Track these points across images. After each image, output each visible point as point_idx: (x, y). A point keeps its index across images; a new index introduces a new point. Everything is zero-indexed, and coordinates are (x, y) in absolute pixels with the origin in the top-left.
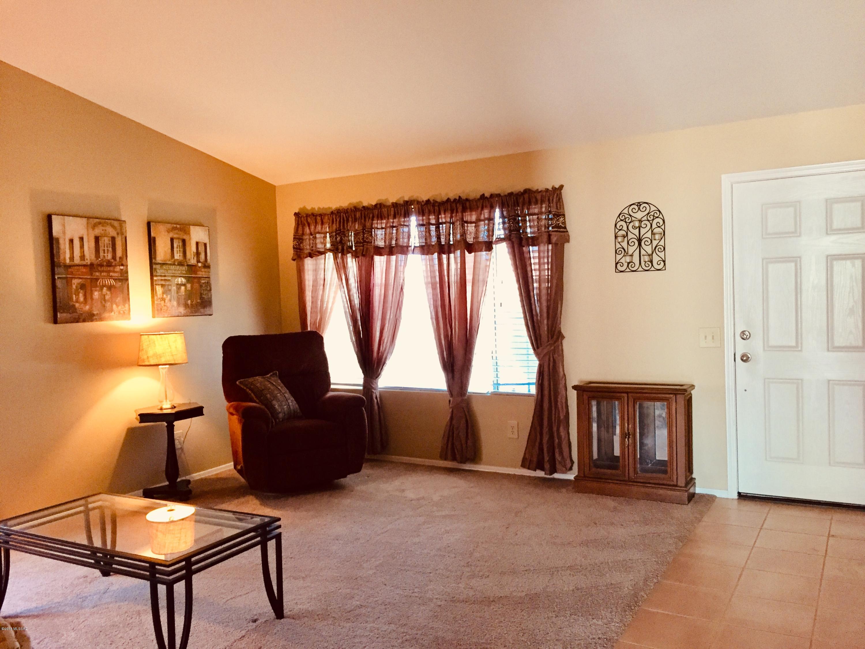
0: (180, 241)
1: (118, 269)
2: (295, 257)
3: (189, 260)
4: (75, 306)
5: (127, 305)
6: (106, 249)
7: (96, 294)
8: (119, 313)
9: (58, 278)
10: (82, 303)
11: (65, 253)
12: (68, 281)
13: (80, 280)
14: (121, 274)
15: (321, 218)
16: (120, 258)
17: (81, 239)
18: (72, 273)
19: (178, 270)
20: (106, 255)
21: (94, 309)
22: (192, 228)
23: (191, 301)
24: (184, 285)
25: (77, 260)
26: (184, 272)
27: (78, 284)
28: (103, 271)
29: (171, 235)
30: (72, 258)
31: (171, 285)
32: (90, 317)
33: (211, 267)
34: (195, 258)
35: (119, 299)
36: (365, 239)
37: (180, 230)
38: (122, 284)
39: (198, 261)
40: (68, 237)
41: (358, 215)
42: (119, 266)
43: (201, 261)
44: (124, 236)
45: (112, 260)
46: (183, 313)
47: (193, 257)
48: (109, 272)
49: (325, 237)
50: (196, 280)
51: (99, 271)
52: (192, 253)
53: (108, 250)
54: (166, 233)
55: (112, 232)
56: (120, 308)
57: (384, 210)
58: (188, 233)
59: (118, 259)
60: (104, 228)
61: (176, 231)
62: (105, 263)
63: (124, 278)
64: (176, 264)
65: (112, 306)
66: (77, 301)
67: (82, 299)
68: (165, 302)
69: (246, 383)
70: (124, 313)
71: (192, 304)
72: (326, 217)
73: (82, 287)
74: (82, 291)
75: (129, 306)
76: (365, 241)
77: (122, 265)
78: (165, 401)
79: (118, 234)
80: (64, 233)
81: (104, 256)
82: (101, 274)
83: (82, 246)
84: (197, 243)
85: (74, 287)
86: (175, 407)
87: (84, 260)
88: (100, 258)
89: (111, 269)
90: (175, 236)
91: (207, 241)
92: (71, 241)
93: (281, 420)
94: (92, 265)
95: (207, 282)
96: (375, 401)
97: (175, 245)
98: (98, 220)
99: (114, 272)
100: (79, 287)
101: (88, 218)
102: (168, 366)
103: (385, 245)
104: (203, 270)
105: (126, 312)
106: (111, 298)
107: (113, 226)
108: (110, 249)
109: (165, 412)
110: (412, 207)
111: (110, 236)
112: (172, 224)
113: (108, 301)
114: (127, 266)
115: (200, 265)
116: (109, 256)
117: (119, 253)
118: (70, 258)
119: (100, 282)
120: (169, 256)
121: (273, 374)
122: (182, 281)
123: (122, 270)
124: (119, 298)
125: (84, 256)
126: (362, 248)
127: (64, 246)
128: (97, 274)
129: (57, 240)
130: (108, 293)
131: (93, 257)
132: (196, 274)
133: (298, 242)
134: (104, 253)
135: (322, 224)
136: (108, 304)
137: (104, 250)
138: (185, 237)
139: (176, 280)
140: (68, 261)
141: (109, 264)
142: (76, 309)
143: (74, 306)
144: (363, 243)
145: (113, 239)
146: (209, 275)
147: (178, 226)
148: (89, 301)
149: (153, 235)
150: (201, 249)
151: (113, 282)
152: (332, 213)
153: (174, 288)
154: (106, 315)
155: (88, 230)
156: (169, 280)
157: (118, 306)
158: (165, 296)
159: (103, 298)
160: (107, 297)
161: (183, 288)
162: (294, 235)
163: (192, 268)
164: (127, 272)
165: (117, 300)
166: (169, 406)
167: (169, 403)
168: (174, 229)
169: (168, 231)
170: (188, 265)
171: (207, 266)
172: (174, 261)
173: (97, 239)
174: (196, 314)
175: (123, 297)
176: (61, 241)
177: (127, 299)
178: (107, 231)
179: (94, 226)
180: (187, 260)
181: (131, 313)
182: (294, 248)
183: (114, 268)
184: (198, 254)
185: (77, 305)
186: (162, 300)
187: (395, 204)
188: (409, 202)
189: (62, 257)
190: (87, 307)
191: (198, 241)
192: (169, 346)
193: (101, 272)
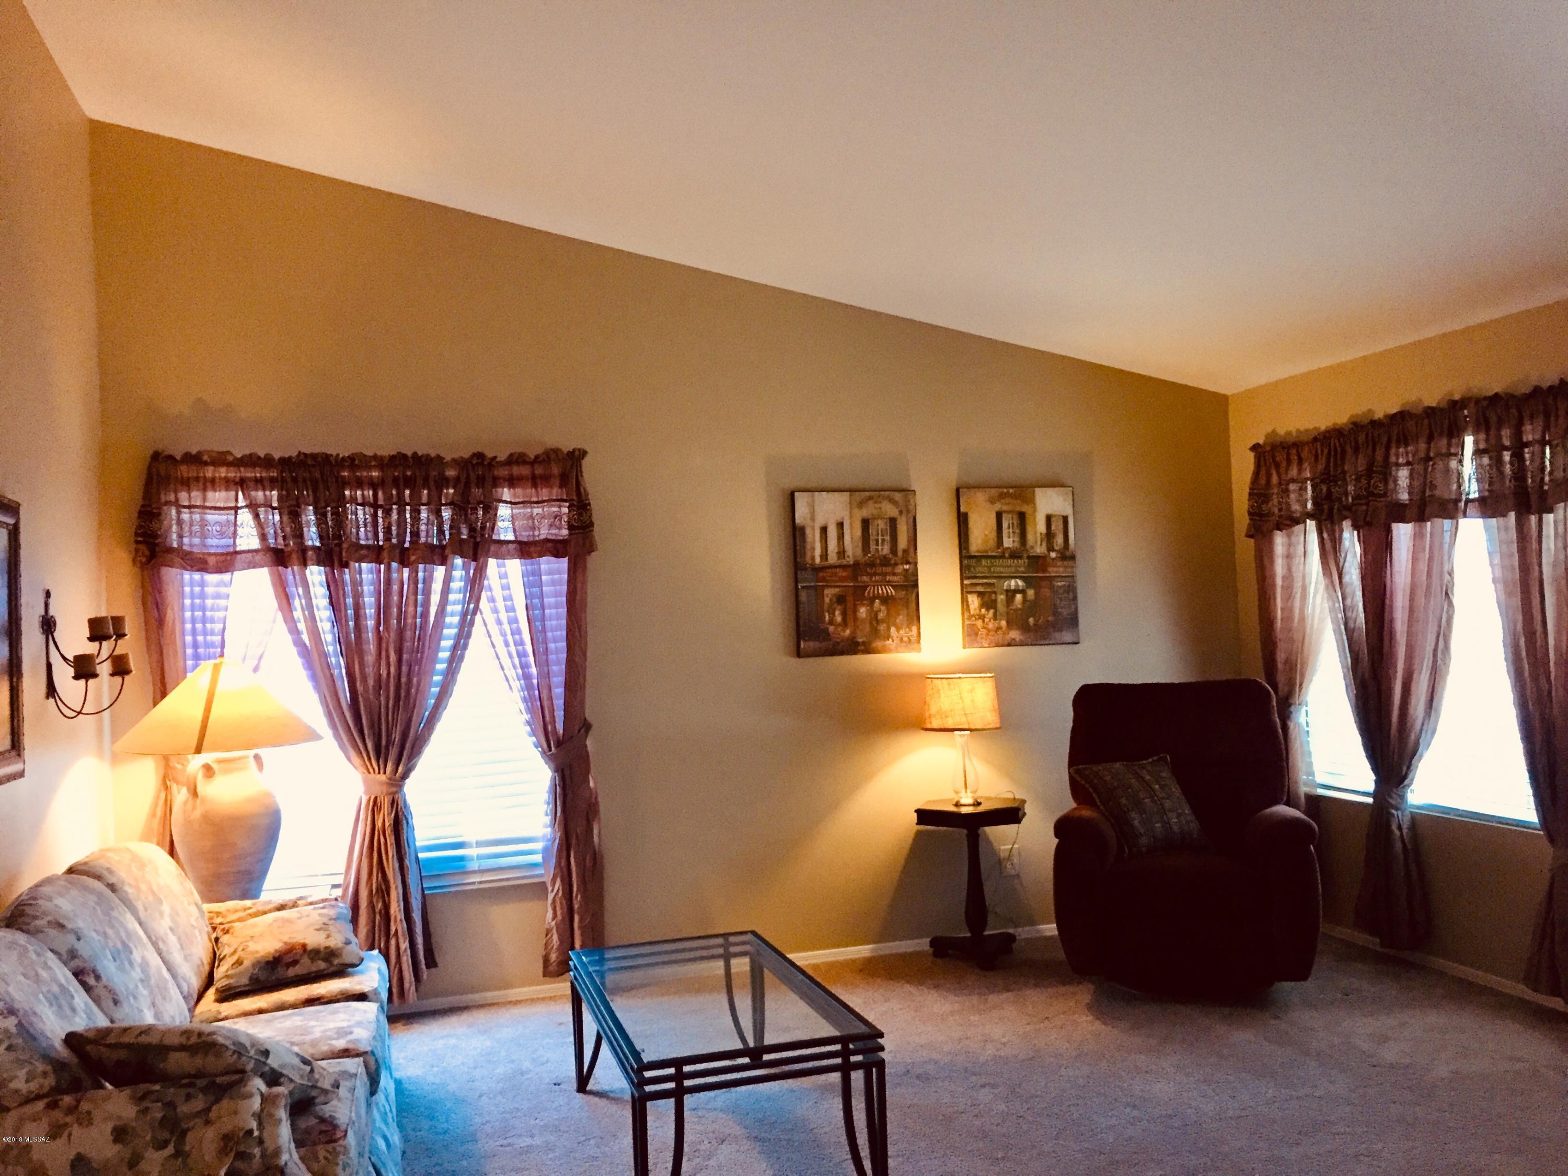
0: (1015, 516)
1: (899, 569)
2: (1253, 531)
3: (1032, 547)
4: (828, 629)
5: (914, 629)
6: (880, 538)
7: (863, 611)
8: (901, 640)
9: (803, 587)
10: (839, 625)
11: (814, 549)
12: (818, 592)
13: (837, 590)
14: (905, 576)
15: (1298, 451)
16: (905, 551)
17: (840, 525)
18: (824, 580)
19: (1010, 566)
20: (880, 547)
21: (859, 633)
22: (1039, 492)
23: (1035, 620)
24: (1023, 592)
25: (833, 558)
26: (1022, 569)
27: (835, 595)
28: (875, 574)
29: (998, 506)
30: (824, 556)
31: (995, 593)
32: (853, 647)
33: (1078, 556)
34: (1044, 544)
35: (900, 619)
36: (1371, 489)
37: (1014, 497)
38: (907, 594)
39: (1050, 549)
40: (819, 522)
41: (1361, 438)
42: (902, 564)
43: (1056, 548)
44: (911, 516)
45: (890, 556)
46: (1018, 640)
47: (1039, 543)
48: (885, 574)
49: (1303, 489)
50: (1043, 583)
51: (868, 574)
52: (1039, 535)
53: (883, 540)
54: (988, 505)
55: (890, 510)
56: (902, 632)
57: (1410, 424)
58: (1031, 501)
59: (900, 553)
60: (877, 506)
61: (1008, 500)
62: (878, 561)
63: (911, 585)
64: (1007, 555)
65: (889, 629)
66: (831, 622)
67: (839, 619)
68: (984, 621)
69: (1087, 772)
70: (910, 640)
71: (1035, 625)
72: (1306, 449)
73: (840, 599)
74: (839, 607)
75: (919, 629)
76: (1372, 494)
77: (908, 563)
78: (963, 791)
79: (901, 512)
80: (813, 519)
81: (877, 550)
82: (871, 579)
83: (841, 537)
84: (1049, 518)
85: (827, 600)
86: (979, 804)
87: (844, 558)
88: (870, 552)
89: (889, 569)
90: (1005, 508)
91: (1068, 511)
92: (824, 530)
93: (1144, 849)
94: (856, 565)
95: (1069, 586)
96: (1397, 832)
97: (1005, 525)
98: (867, 494)
99: (894, 574)
100: (835, 600)
101: (851, 491)
102: (968, 732)
103: (1410, 500)
104: (1059, 563)
105: (914, 639)
106: (888, 614)
107: (892, 501)
108: (888, 538)
109: (964, 810)
110: (1466, 412)
111: (887, 516)
112: (1000, 487)
113: (883, 621)
114: (916, 564)
115: (1053, 555)
116: (886, 550)
117: (903, 542)
118: (821, 556)
119: (869, 592)
120: (992, 542)
121: (1158, 760)
122: (1017, 585)
123: (906, 570)
124: (901, 617)
125: (844, 551)
126: (1364, 507)
127: (813, 537)
128: (865, 578)
129: (802, 529)
130: (883, 608)
131: (859, 551)
132: (1045, 571)
133: (1256, 502)
134: (877, 545)
135: (1300, 461)
136: (882, 627)
137: (877, 541)
138: (1025, 508)
139: (1006, 584)
140: (818, 560)
141: (885, 561)
142: (829, 634)
143: (826, 631)
144: (1368, 496)
145: (893, 522)
146: (1073, 572)
147: (1011, 491)
148: (850, 622)
149: (962, 509)
150: (1057, 526)
151: (891, 591)
152: (1315, 439)
153: (1001, 597)
154: (878, 644)
155: (851, 508)
156: (993, 584)
157: (898, 629)
158: (983, 611)
159: (874, 619)
160: (881, 616)
161: (1019, 597)
162: (1250, 489)
163: (1038, 562)
164: (916, 574)
165: (898, 621)
166: (970, 801)
167: (970, 794)
168: (1002, 496)
169: (992, 501)
170: (1029, 557)
171: (1067, 556)
172: (1004, 553)
173: (866, 523)
174: (1047, 642)
175: (908, 615)
176: (808, 531)
177: (916, 617)
178: (883, 510)
179: (861, 504)
180: (1028, 547)
181: (922, 641)
182: (1250, 514)
183: (894, 568)
184: (1049, 535)
185: (831, 628)
186: (980, 618)
187: (1430, 411)
188: (1459, 404)
189: (809, 555)
190: (848, 632)
191: (1050, 512)
192: (961, 698)
193: (871, 575)
